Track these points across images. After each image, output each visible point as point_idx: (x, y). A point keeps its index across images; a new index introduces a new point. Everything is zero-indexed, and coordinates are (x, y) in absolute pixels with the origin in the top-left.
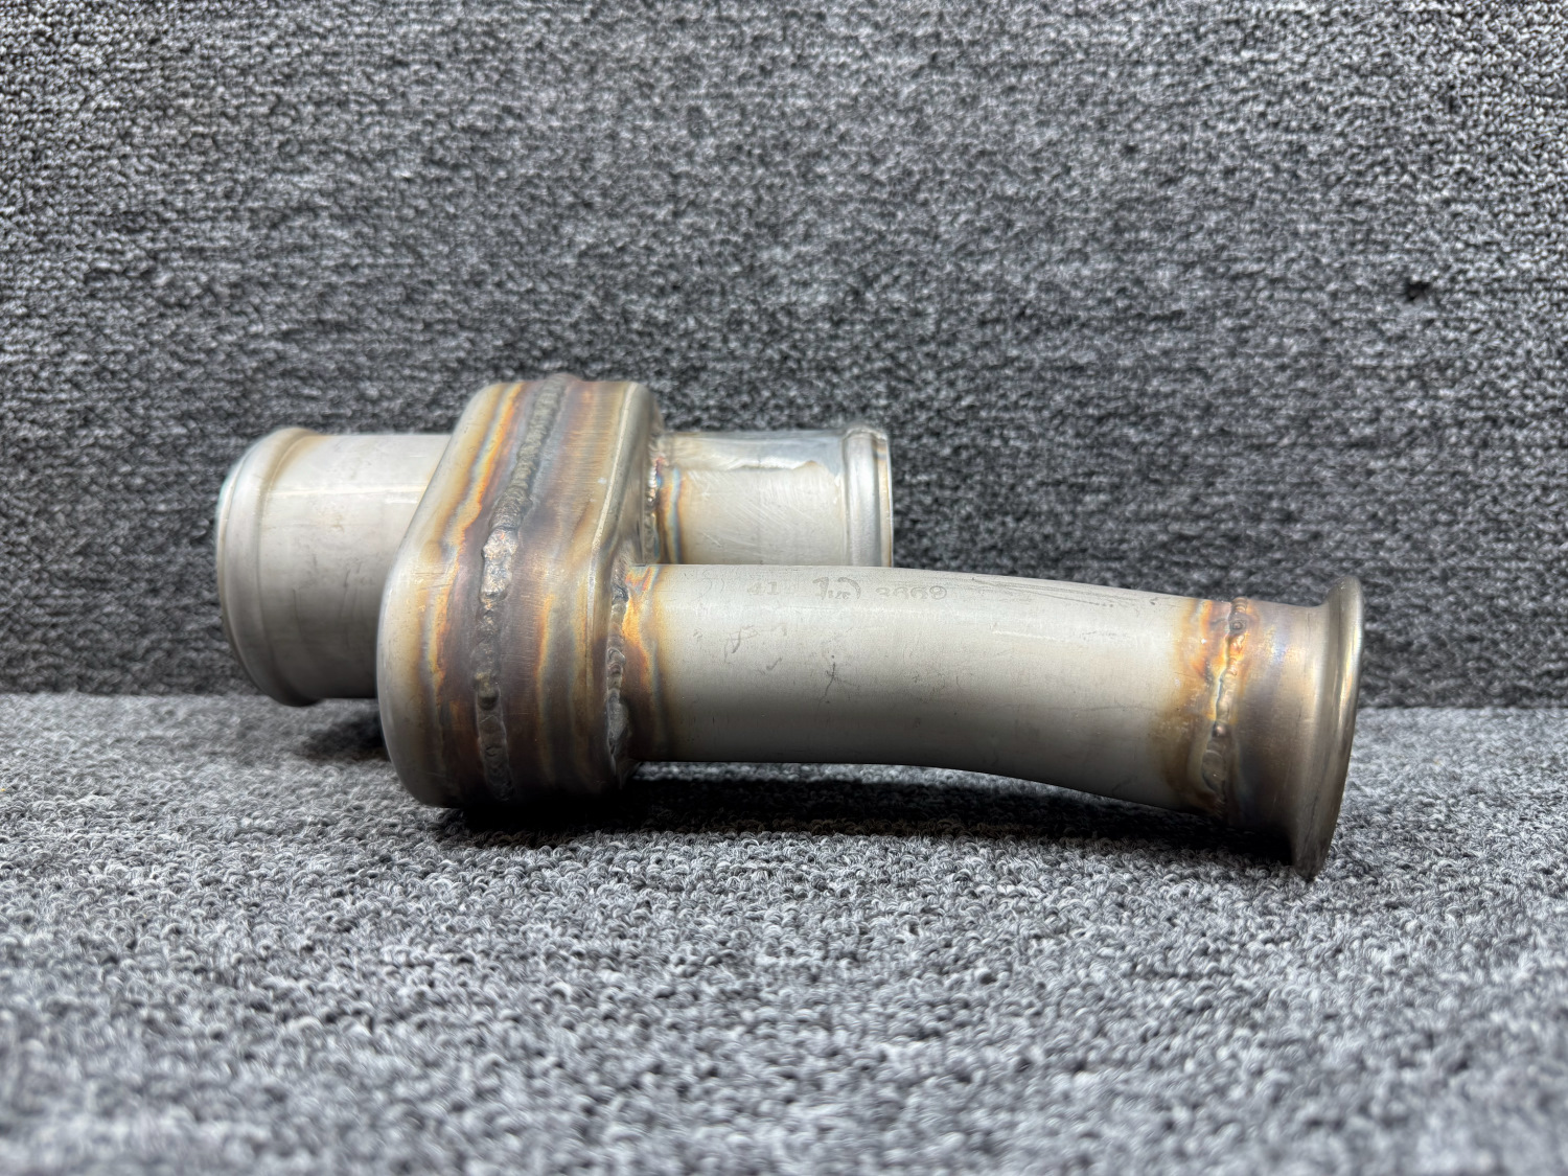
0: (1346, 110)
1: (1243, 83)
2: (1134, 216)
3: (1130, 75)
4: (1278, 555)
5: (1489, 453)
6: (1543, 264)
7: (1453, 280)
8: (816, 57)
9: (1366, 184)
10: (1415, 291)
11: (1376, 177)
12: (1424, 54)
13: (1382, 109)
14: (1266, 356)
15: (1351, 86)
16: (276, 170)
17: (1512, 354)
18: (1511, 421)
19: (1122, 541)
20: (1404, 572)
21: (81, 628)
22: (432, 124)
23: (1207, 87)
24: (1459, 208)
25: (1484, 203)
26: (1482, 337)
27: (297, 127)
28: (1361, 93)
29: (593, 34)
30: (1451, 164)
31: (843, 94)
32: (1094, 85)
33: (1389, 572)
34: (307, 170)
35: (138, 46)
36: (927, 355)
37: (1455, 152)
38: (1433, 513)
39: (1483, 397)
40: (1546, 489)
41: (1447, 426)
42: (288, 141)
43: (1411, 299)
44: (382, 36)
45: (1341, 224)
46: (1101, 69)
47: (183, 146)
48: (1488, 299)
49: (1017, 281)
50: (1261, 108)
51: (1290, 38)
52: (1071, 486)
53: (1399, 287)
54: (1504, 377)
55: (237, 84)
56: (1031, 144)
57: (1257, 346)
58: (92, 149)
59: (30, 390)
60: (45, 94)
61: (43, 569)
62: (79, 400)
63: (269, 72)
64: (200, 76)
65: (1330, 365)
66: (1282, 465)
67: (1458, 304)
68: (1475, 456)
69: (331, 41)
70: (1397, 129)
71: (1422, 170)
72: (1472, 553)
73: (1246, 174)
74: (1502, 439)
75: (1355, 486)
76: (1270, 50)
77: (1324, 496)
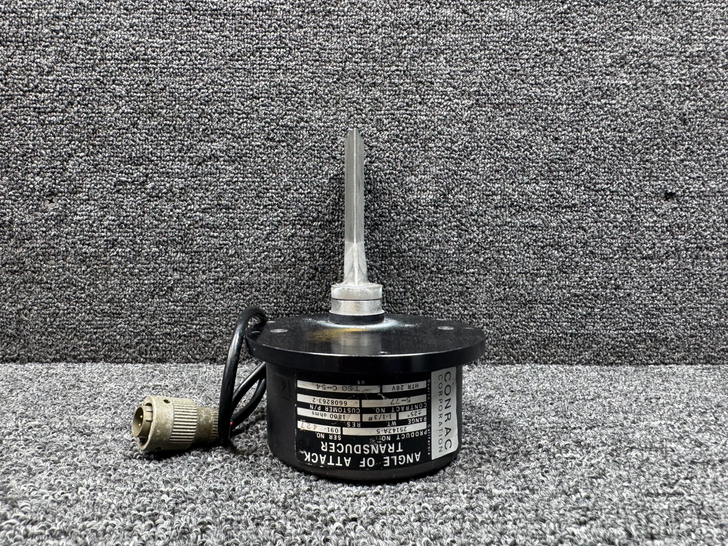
0: (642, 123)
1: (602, 112)
2: (557, 166)
3: (557, 109)
4: (614, 302)
5: (698, 261)
6: (720, 185)
7: (684, 192)
8: (429, 99)
9: (650, 153)
10: (669, 196)
11: (654, 150)
12: (674, 101)
13: (657, 123)
14: (609, 222)
15: (644, 114)
16: (201, 140)
17: (708, 221)
18: (707, 248)
19: (551, 297)
20: (664, 309)
21: (107, 334)
22: (269, 123)
23: (587, 114)
24: (688, 163)
25: (696, 161)
26: (696, 214)
27: (210, 122)
28: (649, 117)
29: (338, 88)
30: (684, 145)
31: (441, 115)
32: (542, 112)
33: (658, 309)
34: (215, 141)
35: (141, 86)
36: (474, 220)
37: (685, 141)
38: (676, 285)
39: (695, 239)
40: (721, 275)
41: (682, 250)
42: (207, 128)
43: (667, 200)
44: (249, 86)
45: (640, 169)
46: (545, 106)
47: (160, 129)
48: (698, 199)
49: (510, 191)
50: (609, 122)
51: (621, 94)
52: (531, 274)
53: (663, 194)
54: (704, 231)
55: (184, 104)
56: (517, 137)
57: (605, 218)
58: (119, 129)
59: (89, 232)
60: (99, 105)
61: (92, 309)
62: (110, 236)
63: (199, 100)
64: (168, 100)
65: (635, 226)
66: (615, 266)
67: (686, 202)
68: (693, 262)
69: (226, 87)
70: (663, 131)
71: (672, 148)
72: (692, 301)
73: (602, 149)
74: (703, 255)
75: (645, 275)
76: (612, 99)
77: (632, 279)
